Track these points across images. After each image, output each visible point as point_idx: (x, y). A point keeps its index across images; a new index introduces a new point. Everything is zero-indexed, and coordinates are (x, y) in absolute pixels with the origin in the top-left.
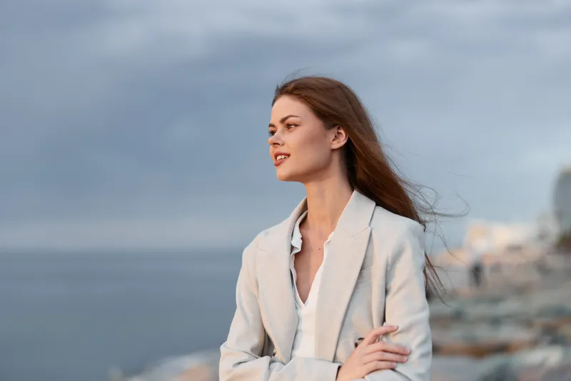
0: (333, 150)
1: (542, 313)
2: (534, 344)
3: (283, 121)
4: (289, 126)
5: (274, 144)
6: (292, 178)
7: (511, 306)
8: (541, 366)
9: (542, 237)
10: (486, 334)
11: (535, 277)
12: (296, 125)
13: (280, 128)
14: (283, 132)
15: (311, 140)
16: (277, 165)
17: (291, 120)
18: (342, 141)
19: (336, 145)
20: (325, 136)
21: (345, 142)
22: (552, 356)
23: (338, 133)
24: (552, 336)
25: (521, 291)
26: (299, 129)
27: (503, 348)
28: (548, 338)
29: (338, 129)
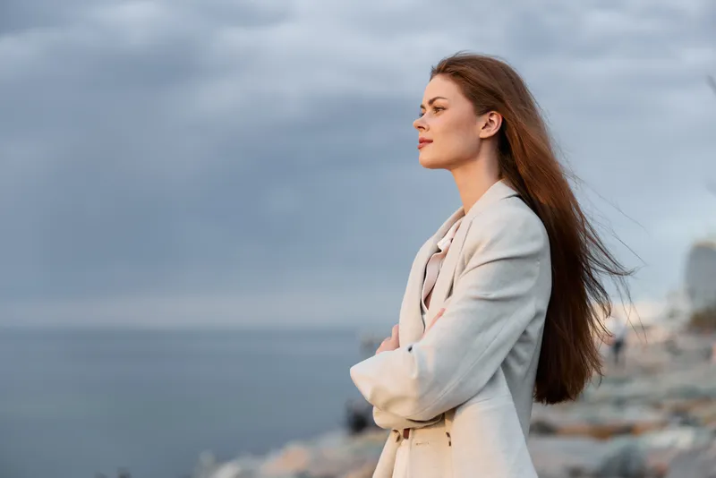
0: (482, 139)
1: (672, 394)
2: (662, 426)
3: (431, 102)
4: (437, 109)
5: (419, 127)
6: (434, 166)
7: (637, 386)
8: (670, 448)
9: (672, 315)
10: (608, 415)
11: (665, 357)
12: (444, 109)
13: (429, 110)
14: (430, 116)
15: (459, 126)
16: (420, 148)
17: (439, 103)
18: (493, 130)
19: (485, 134)
20: (475, 123)
21: (497, 130)
22: (682, 438)
23: (491, 121)
24: (683, 417)
25: (649, 371)
26: (446, 112)
27: (628, 430)
28: (679, 419)
29: (491, 115)
